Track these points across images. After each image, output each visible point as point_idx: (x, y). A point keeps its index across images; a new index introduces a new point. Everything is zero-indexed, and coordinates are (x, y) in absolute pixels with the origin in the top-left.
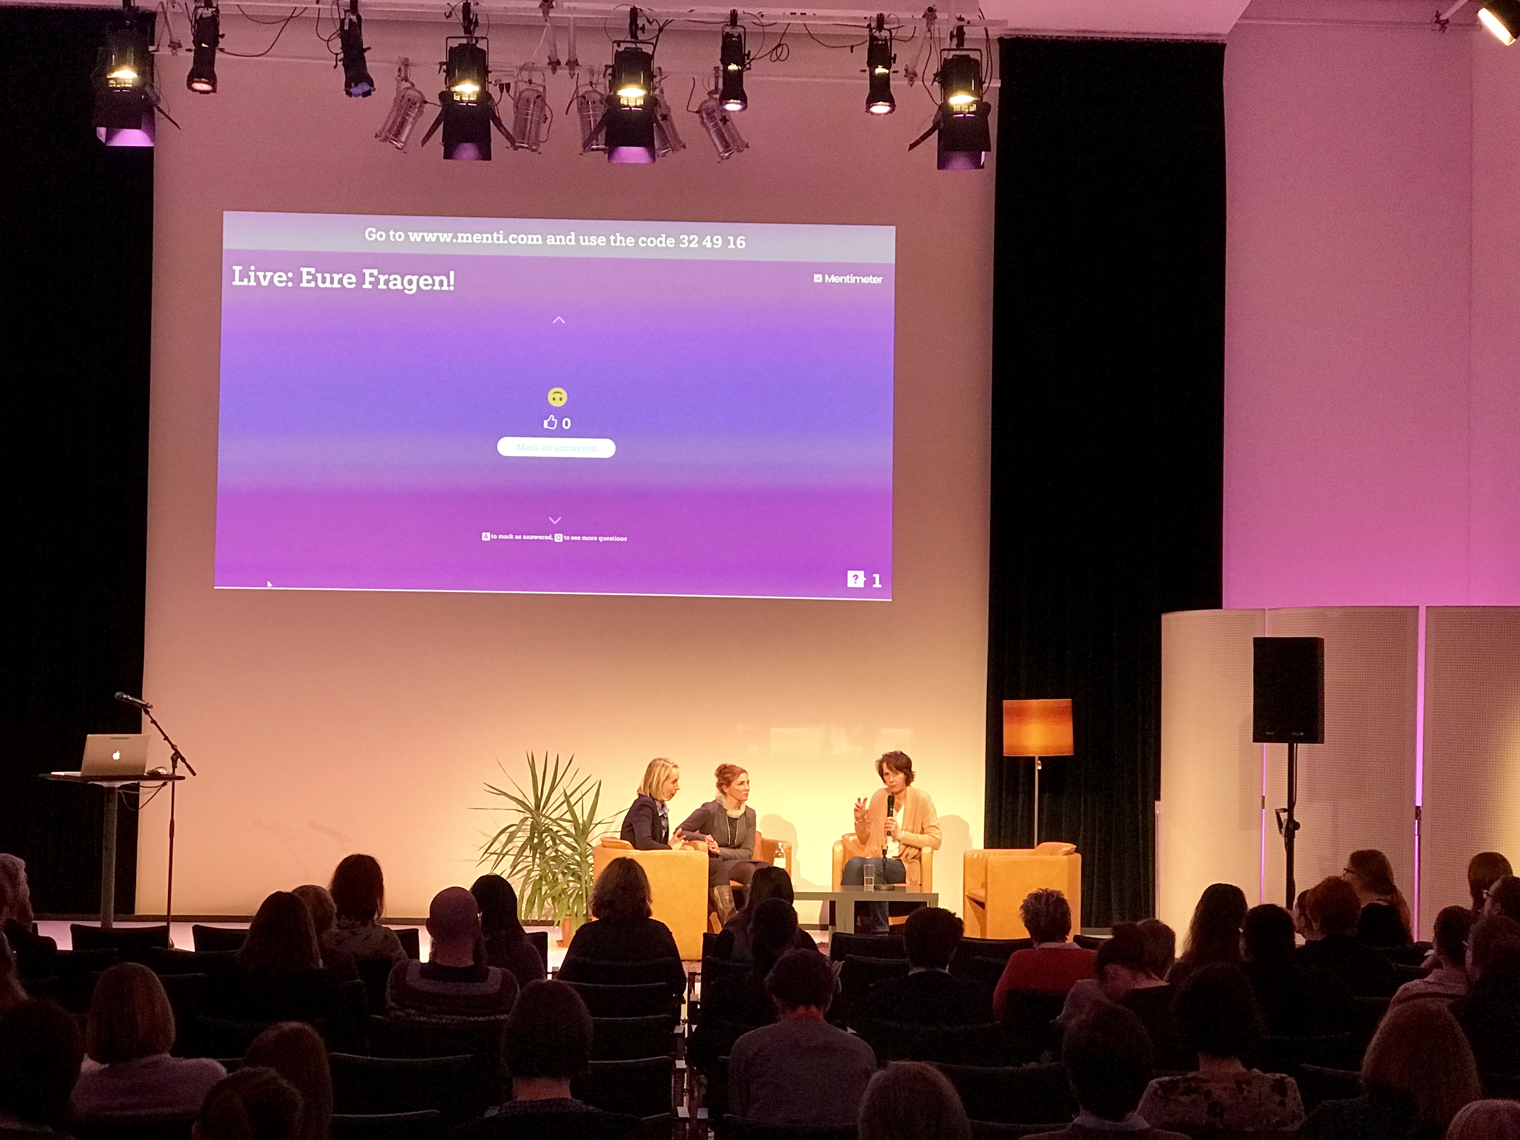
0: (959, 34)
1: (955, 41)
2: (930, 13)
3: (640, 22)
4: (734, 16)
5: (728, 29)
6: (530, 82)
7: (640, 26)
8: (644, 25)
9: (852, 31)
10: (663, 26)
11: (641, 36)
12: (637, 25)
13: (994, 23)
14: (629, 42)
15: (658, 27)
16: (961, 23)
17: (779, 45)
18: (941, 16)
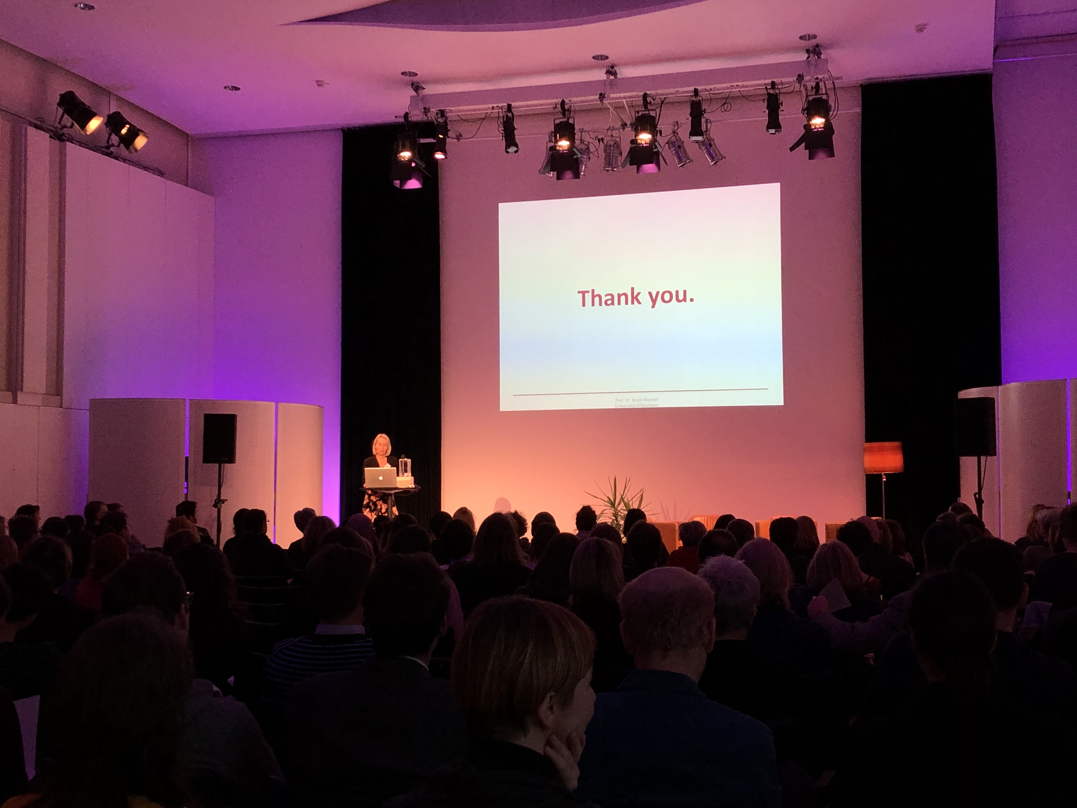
0: (817, 86)
1: (814, 90)
2: (800, 78)
3: (649, 100)
4: (696, 92)
5: (694, 99)
6: (612, 135)
7: (649, 101)
8: (651, 101)
9: (759, 92)
10: (664, 101)
11: (649, 107)
12: (647, 102)
13: (837, 78)
14: (643, 111)
15: (661, 102)
16: (817, 81)
17: (725, 103)
18: (807, 78)
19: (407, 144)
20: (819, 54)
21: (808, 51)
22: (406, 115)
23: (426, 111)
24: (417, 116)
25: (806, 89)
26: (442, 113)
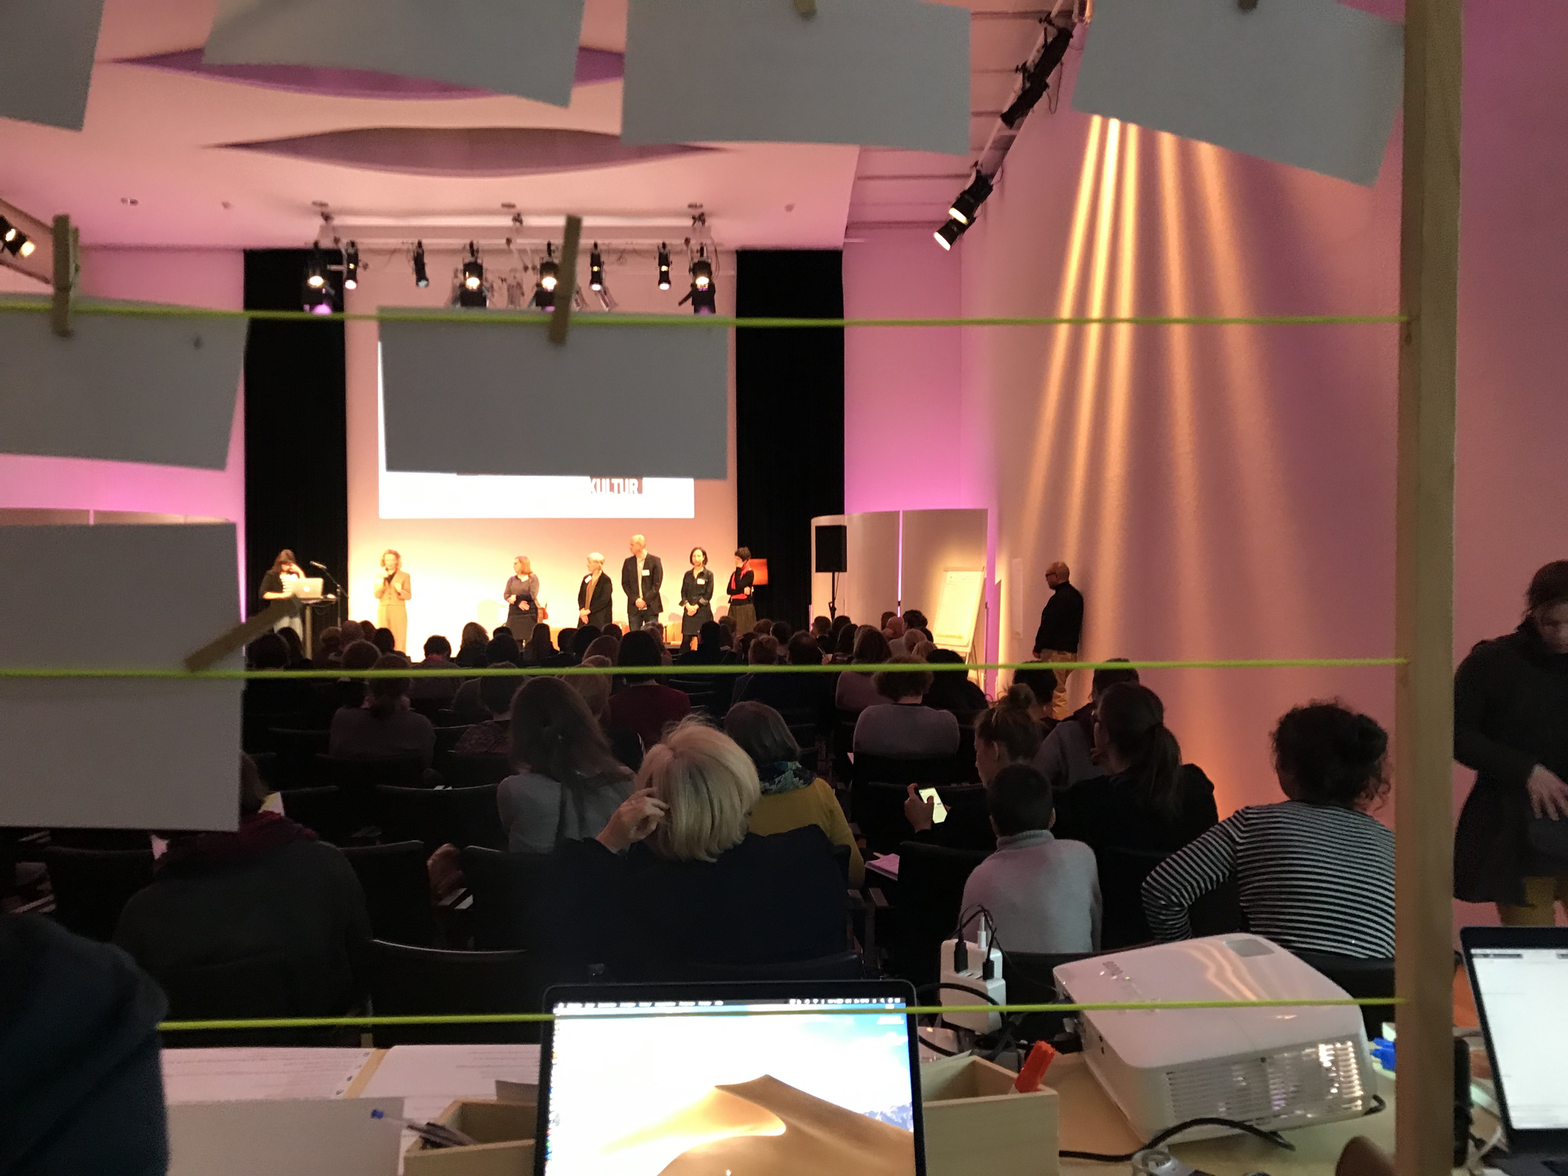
0: (701, 250)
1: (699, 253)
2: (687, 241)
3: (552, 248)
4: (596, 245)
5: (593, 251)
6: (515, 277)
8: (554, 250)
9: (652, 250)
11: (552, 254)
12: (551, 250)
14: (547, 257)
16: (701, 245)
17: (621, 257)
18: (692, 242)
19: (318, 271)
20: (703, 222)
21: (694, 218)
22: (316, 244)
23: (337, 241)
24: (327, 243)
25: (692, 252)
26: (353, 244)
